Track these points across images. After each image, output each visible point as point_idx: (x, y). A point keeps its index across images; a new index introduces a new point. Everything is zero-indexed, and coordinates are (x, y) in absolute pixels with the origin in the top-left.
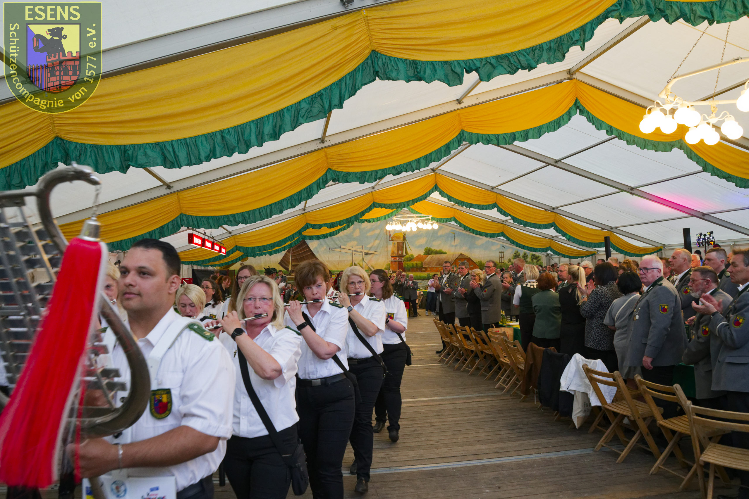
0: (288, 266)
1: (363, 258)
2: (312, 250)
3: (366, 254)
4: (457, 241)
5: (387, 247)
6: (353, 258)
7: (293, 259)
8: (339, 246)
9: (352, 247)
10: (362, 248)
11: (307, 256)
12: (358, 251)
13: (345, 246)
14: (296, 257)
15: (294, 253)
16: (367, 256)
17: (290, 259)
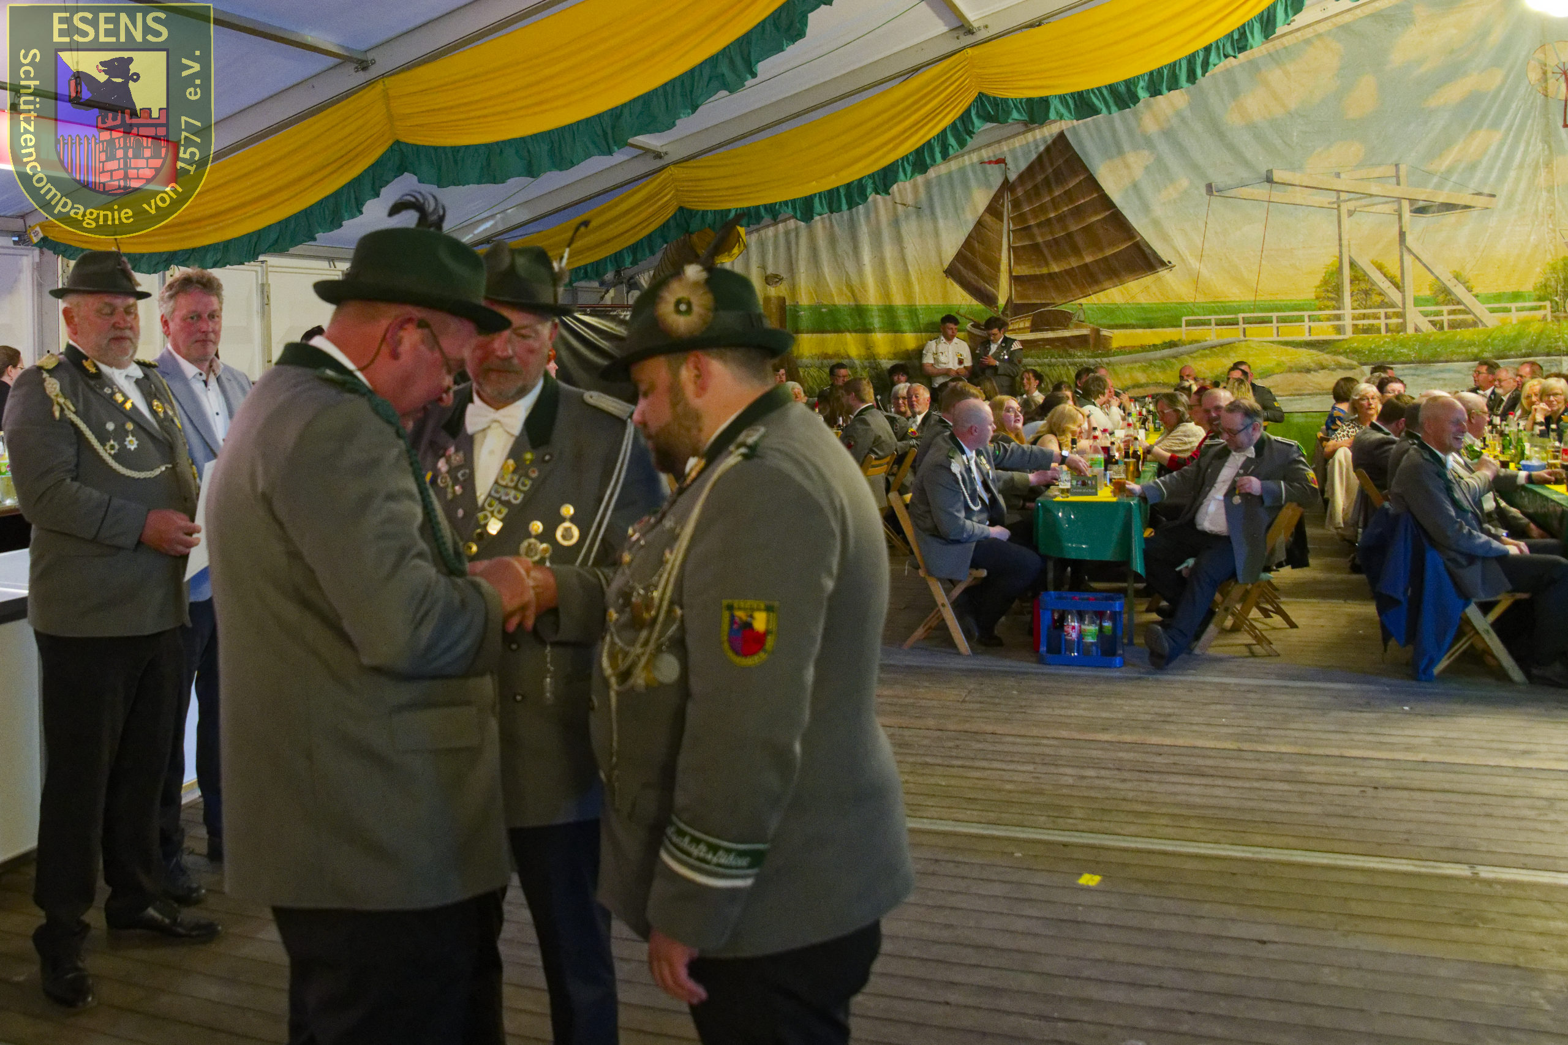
0: (994, 280)
1: (1402, 235)
2: (1116, 197)
3: (1421, 210)
6: (1345, 237)
7: (1015, 249)
8: (1264, 171)
9: (1338, 175)
10: (1398, 177)
11: (1087, 229)
12: (1371, 195)
13: (1293, 169)
14: (1032, 237)
15: (1020, 218)
16: (1424, 220)
17: (1000, 250)
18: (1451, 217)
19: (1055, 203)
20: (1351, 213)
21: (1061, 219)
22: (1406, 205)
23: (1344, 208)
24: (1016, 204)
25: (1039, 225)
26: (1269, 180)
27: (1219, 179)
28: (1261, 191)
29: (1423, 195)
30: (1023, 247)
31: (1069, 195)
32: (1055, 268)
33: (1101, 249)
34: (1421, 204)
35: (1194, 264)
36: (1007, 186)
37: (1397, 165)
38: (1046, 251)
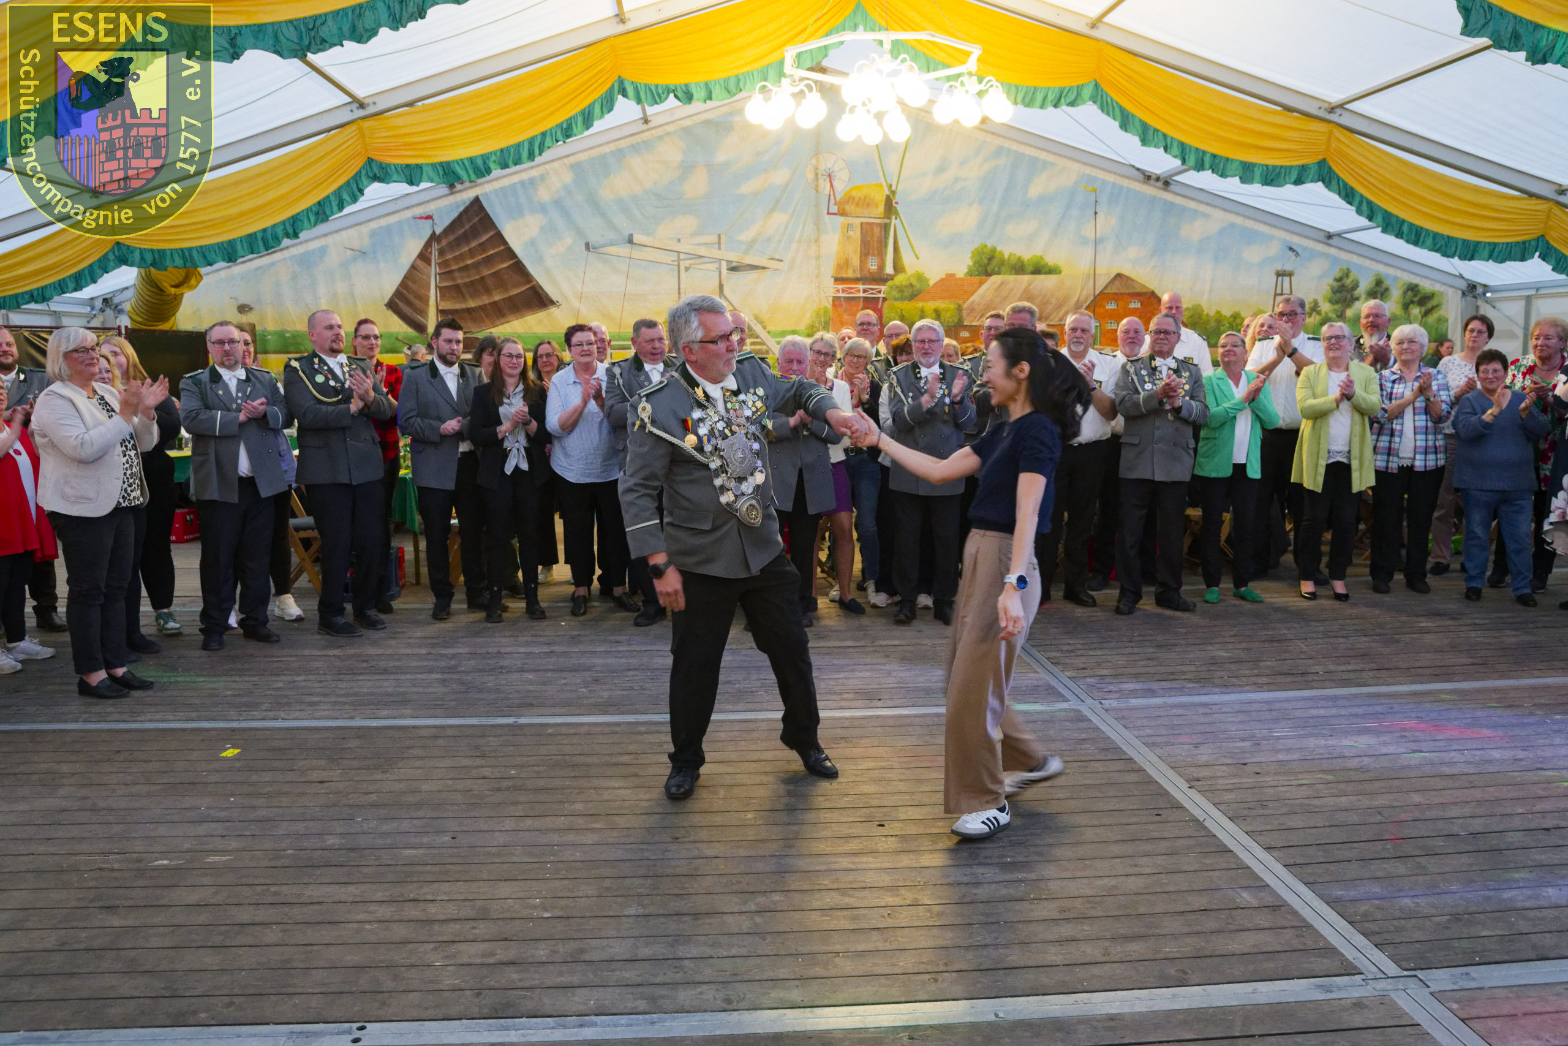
0: (424, 313)
1: (721, 286)
2: (518, 249)
3: (733, 269)
4: (1107, 222)
5: (817, 241)
6: (682, 286)
7: (441, 289)
8: (626, 234)
9: (679, 241)
10: (719, 243)
11: (496, 274)
12: (701, 257)
13: (648, 234)
14: (454, 279)
15: (443, 264)
16: (735, 275)
17: (429, 290)
18: (753, 275)
19: (472, 253)
20: (687, 269)
21: (476, 265)
22: (724, 265)
23: (683, 265)
24: (441, 252)
25: (460, 269)
26: (630, 241)
27: (594, 239)
28: (624, 250)
29: (734, 257)
30: (447, 287)
31: (483, 247)
32: (472, 304)
33: (507, 290)
34: (734, 264)
35: (576, 303)
36: (433, 238)
37: (719, 236)
38: (464, 290)
